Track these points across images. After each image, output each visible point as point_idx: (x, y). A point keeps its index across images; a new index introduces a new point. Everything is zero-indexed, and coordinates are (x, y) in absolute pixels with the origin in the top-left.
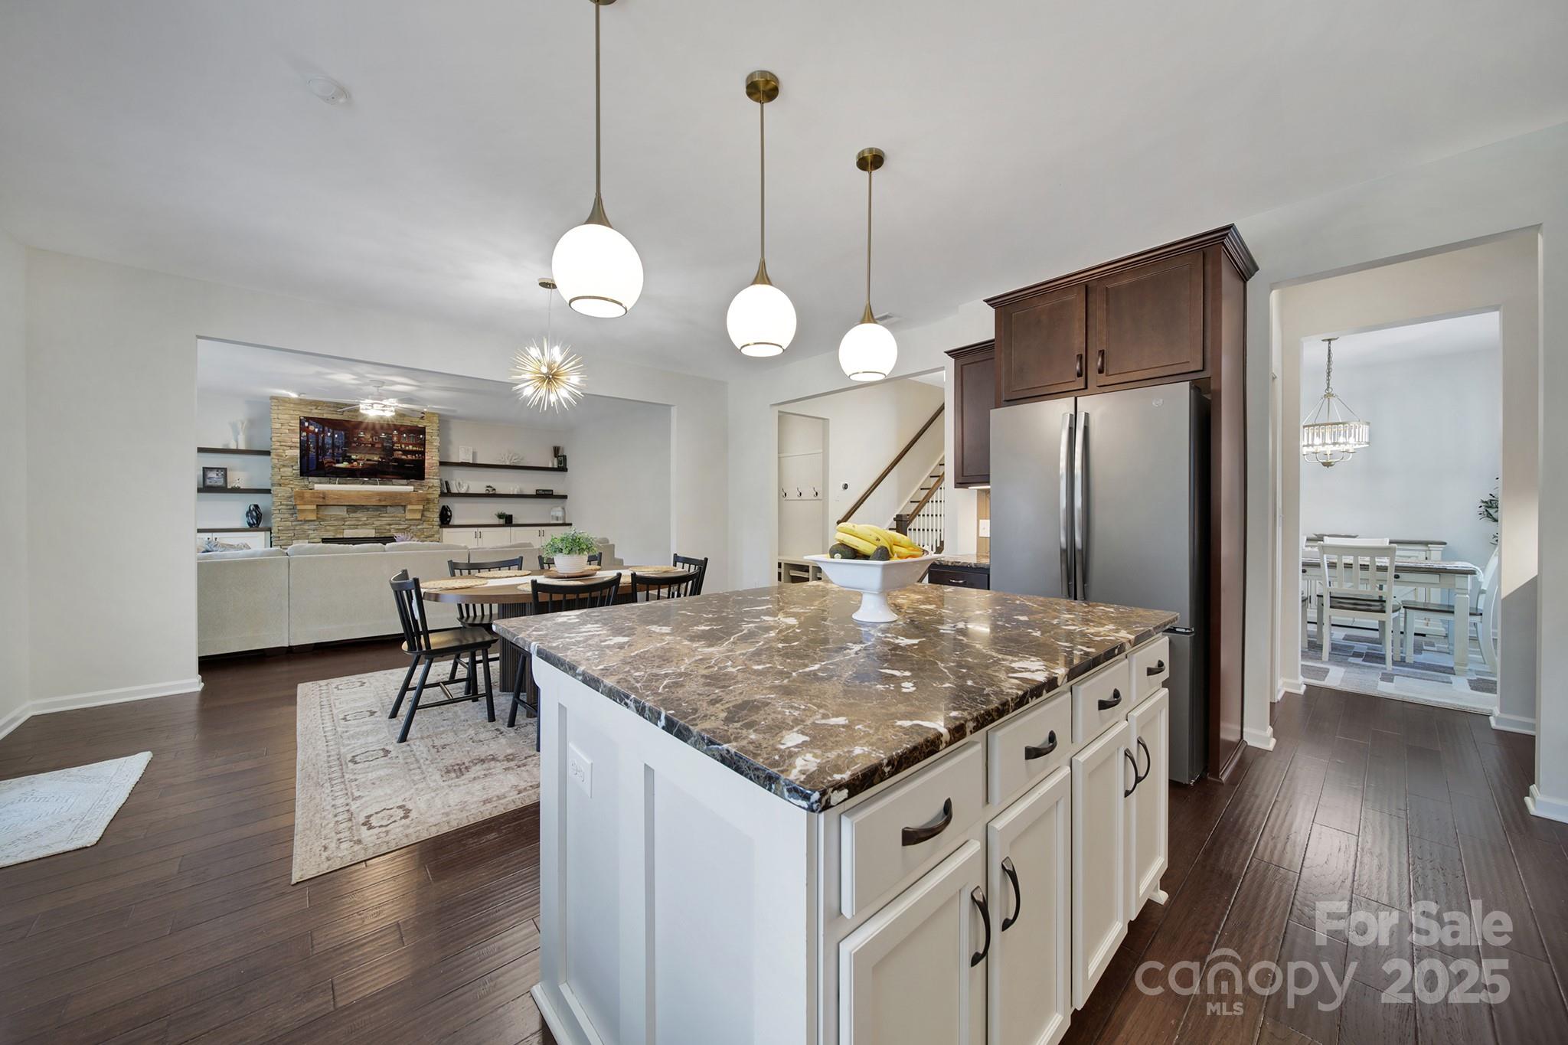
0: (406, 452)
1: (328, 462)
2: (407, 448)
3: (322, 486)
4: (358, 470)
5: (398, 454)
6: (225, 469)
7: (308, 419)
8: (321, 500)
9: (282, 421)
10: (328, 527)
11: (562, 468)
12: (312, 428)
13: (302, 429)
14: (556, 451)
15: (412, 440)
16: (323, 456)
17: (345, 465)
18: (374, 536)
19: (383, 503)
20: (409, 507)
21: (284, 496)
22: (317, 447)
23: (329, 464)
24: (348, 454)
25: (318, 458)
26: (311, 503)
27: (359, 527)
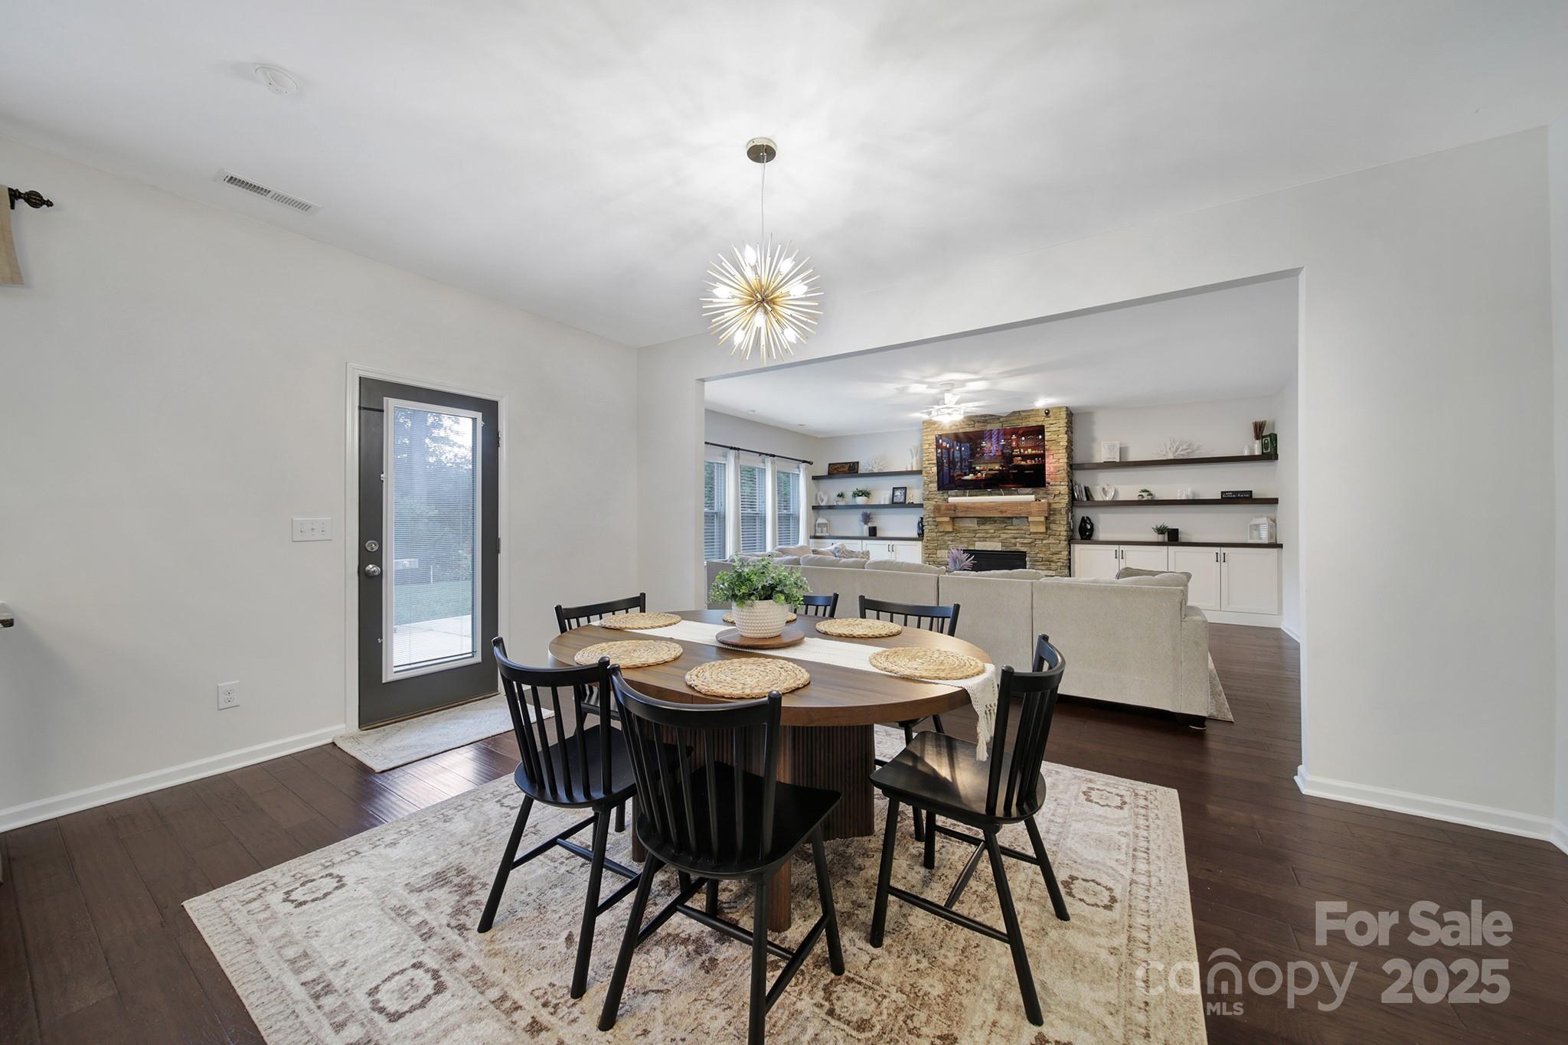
0: (1025, 457)
1: (958, 476)
2: (1026, 452)
3: (956, 499)
4: (982, 480)
5: (1018, 461)
6: (905, 488)
7: (942, 436)
8: (953, 512)
9: (929, 442)
11: (1270, 454)
12: (944, 444)
13: (938, 446)
14: (1259, 429)
15: (1031, 443)
16: (954, 470)
17: (970, 477)
19: (1009, 515)
20: (1031, 519)
21: (932, 509)
22: (949, 462)
23: (958, 477)
24: (973, 466)
25: (950, 472)
26: (945, 515)
27: (987, 539)
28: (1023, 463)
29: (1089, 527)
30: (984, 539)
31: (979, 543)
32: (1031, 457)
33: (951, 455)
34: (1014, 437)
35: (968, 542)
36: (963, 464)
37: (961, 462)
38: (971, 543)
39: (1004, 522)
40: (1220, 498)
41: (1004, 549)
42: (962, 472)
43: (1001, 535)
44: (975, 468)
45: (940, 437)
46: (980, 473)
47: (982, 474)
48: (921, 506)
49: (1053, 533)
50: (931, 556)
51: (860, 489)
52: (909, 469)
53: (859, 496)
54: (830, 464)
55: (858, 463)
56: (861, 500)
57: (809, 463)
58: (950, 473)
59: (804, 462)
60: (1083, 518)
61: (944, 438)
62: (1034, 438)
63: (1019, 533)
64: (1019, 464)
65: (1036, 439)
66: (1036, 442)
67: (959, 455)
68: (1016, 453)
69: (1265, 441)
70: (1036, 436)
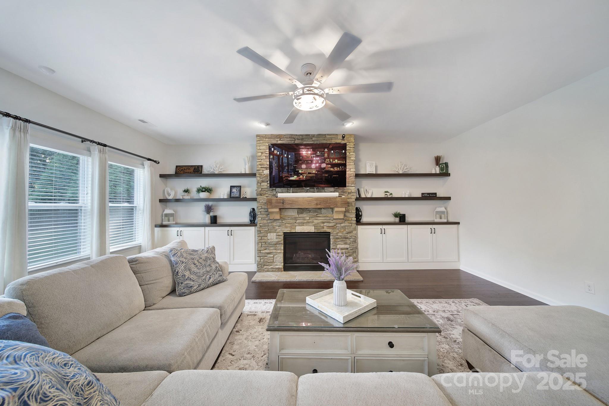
0: (333, 166)
2: (334, 162)
3: (283, 195)
4: (303, 181)
5: (328, 168)
6: (240, 187)
7: (274, 145)
8: (281, 205)
9: (261, 151)
10: (287, 225)
11: (445, 173)
12: (275, 152)
13: (271, 153)
14: (438, 160)
15: (337, 156)
16: (283, 173)
17: (294, 178)
18: (313, 232)
19: (319, 207)
20: (336, 209)
21: (263, 202)
23: (286, 178)
24: (297, 170)
26: (275, 207)
28: (332, 169)
29: (360, 214)
30: (302, 224)
31: (299, 227)
32: (337, 165)
33: (281, 161)
34: (326, 150)
35: (291, 227)
36: (290, 168)
37: (288, 166)
38: (293, 227)
39: (315, 212)
40: (421, 196)
41: (316, 231)
42: (288, 174)
43: (314, 221)
44: (298, 171)
45: (272, 146)
46: (302, 175)
47: (303, 176)
48: (254, 200)
49: (347, 219)
50: (263, 238)
51: (203, 186)
52: (243, 172)
53: (202, 191)
54: (177, 167)
55: (202, 166)
56: (203, 195)
57: (155, 162)
58: (279, 175)
59: (149, 160)
60: (359, 208)
61: (276, 147)
62: (339, 152)
63: (326, 219)
64: (330, 170)
65: (341, 153)
66: (341, 155)
67: (286, 161)
68: (328, 162)
69: (441, 166)
70: (341, 151)
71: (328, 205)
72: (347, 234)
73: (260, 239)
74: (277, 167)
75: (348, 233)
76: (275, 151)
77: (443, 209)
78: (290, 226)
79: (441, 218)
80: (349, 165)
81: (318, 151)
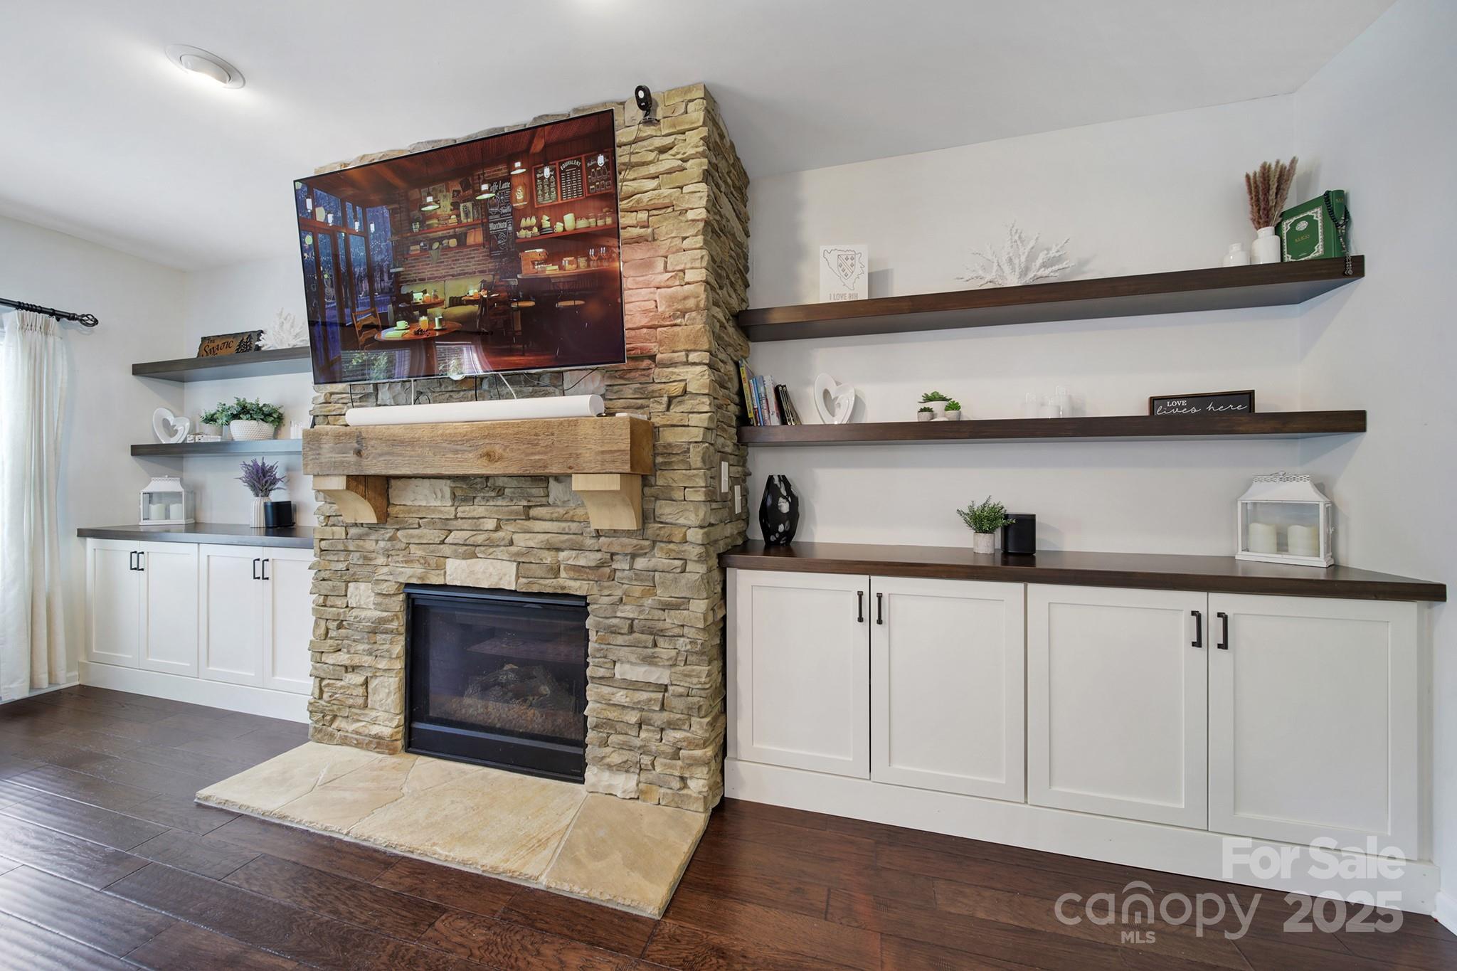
0: (556, 249)
2: (559, 227)
5: (534, 262)
7: (311, 185)
10: (412, 549)
12: (321, 215)
15: (572, 190)
20: (582, 483)
22: (338, 281)
24: (405, 290)
25: (341, 315)
28: (551, 269)
29: (785, 507)
30: (470, 551)
31: (458, 562)
32: (579, 242)
34: (518, 169)
36: (377, 286)
40: (1146, 413)
42: (374, 314)
43: (515, 537)
44: (410, 296)
45: (306, 189)
46: (426, 315)
47: (432, 321)
49: (665, 533)
50: (331, 601)
54: (204, 339)
60: (771, 478)
61: (319, 192)
62: (580, 168)
63: (567, 531)
64: (541, 275)
65: (589, 169)
66: (589, 185)
67: (362, 254)
68: (529, 233)
69: (1294, 225)
70: (588, 160)
71: (537, 461)
72: (664, 610)
73: (322, 606)
74: (332, 287)
75: (666, 607)
76: (317, 209)
77: (1302, 491)
78: (424, 558)
79: (1282, 546)
80: (678, 251)
81: (484, 182)
